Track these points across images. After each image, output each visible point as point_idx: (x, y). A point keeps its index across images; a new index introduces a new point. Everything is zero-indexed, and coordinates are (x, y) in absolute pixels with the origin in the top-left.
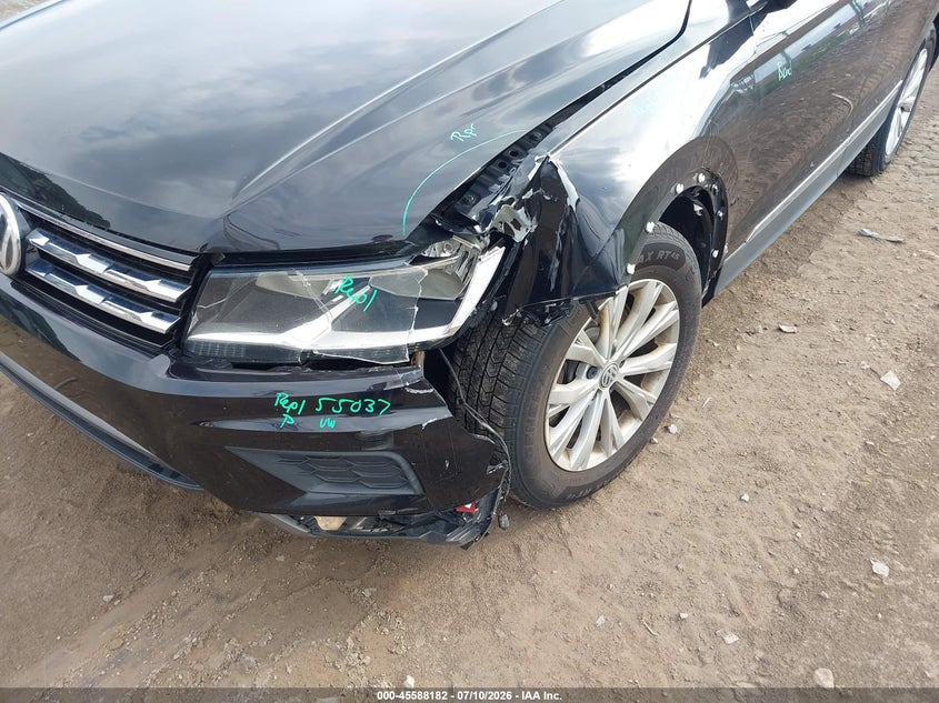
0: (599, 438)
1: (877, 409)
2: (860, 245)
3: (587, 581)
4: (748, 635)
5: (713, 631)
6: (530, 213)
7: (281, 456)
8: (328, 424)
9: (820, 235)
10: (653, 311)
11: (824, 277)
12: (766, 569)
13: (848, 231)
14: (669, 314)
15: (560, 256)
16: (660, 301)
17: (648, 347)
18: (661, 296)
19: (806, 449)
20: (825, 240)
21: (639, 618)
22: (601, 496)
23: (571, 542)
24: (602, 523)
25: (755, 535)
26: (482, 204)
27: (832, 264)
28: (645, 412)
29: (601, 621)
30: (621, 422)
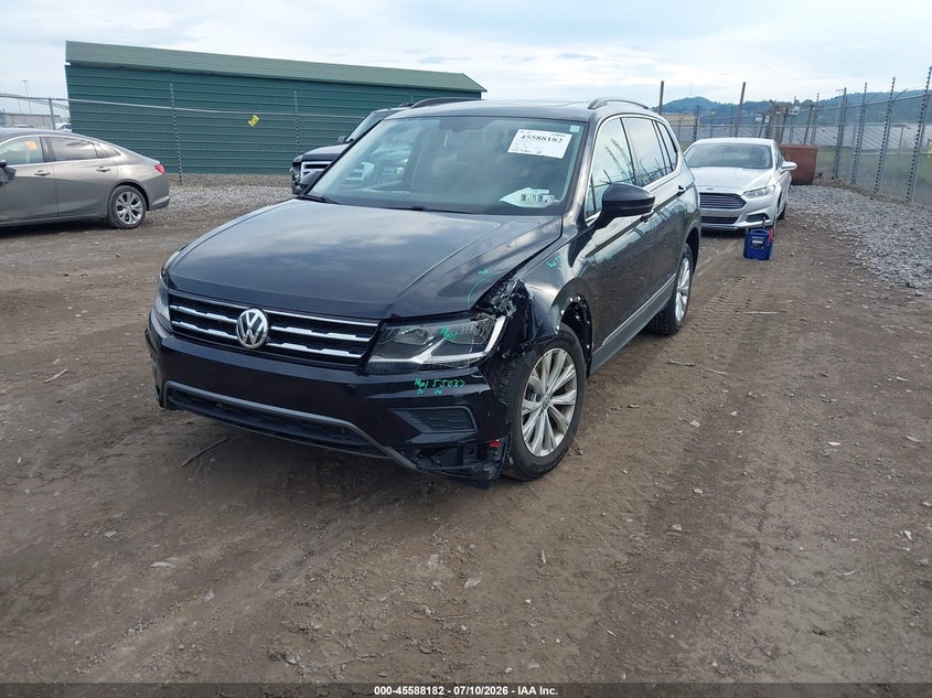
0: (544, 441)
1: (688, 435)
2: (669, 367)
3: (550, 508)
4: (639, 519)
5: (620, 518)
6: (514, 304)
7: (410, 411)
8: (439, 392)
9: (645, 365)
10: (563, 370)
11: (650, 384)
12: (642, 496)
13: (661, 362)
14: (570, 372)
15: (527, 322)
16: (566, 364)
17: (561, 391)
18: (566, 361)
19: (654, 453)
20: (648, 367)
21: (582, 517)
22: (547, 476)
23: (538, 495)
24: (552, 486)
25: (633, 485)
26: (495, 298)
27: (655, 378)
28: (565, 429)
29: (562, 519)
30: (555, 433)
